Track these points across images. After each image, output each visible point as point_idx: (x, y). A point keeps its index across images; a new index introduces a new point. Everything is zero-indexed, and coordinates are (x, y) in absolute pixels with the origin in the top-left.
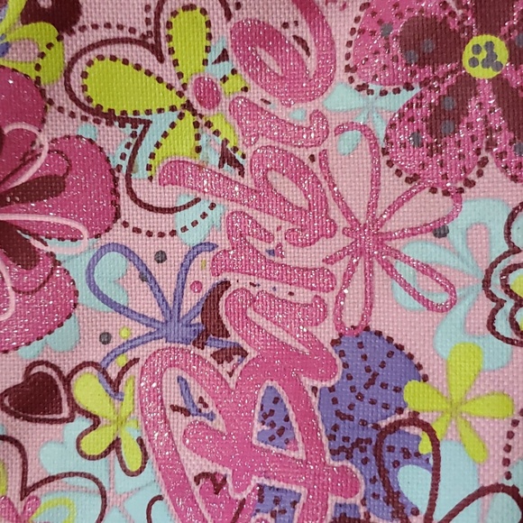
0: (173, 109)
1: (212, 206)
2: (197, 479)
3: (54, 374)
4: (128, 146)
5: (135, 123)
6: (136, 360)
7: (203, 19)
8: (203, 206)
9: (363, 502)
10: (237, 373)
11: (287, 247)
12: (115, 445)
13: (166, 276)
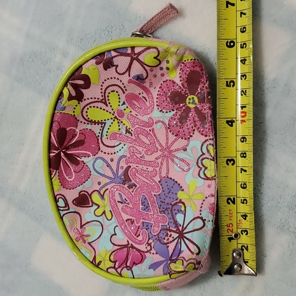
0: (112, 119)
1: (125, 145)
2: (126, 221)
3: (87, 194)
4: (100, 130)
5: (102, 124)
6: (107, 189)
7: (117, 94)
8: (122, 145)
9: (168, 224)
10: (134, 191)
11: (145, 155)
12: (104, 213)
13: (114, 165)
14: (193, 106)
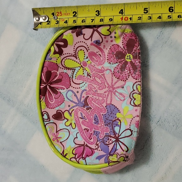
0: (79, 67)
1: (86, 83)
2: (84, 130)
3: (61, 112)
4: (72, 73)
5: (73, 69)
6: (74, 110)
7: (83, 52)
8: (84, 83)
9: (110, 133)
10: (90, 112)
11: (98, 90)
12: (71, 124)
13: (79, 95)
14: (130, 60)
